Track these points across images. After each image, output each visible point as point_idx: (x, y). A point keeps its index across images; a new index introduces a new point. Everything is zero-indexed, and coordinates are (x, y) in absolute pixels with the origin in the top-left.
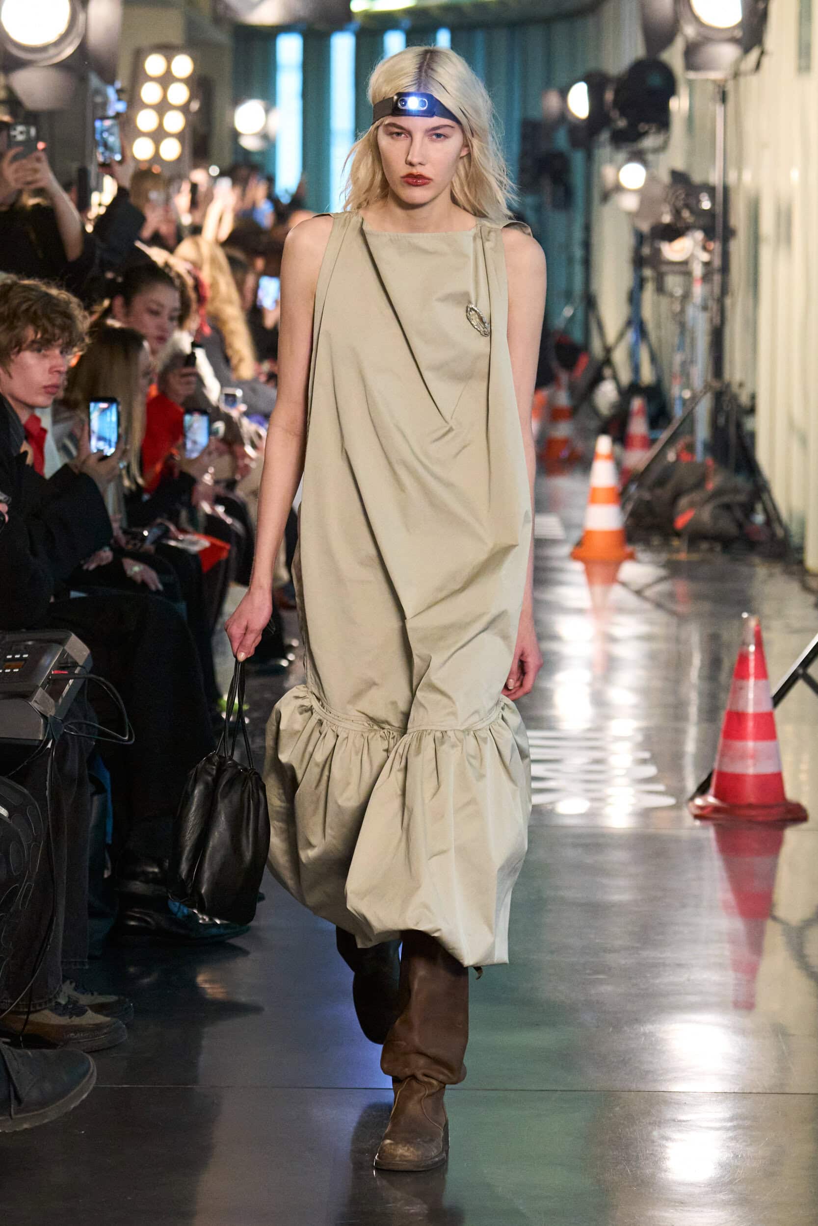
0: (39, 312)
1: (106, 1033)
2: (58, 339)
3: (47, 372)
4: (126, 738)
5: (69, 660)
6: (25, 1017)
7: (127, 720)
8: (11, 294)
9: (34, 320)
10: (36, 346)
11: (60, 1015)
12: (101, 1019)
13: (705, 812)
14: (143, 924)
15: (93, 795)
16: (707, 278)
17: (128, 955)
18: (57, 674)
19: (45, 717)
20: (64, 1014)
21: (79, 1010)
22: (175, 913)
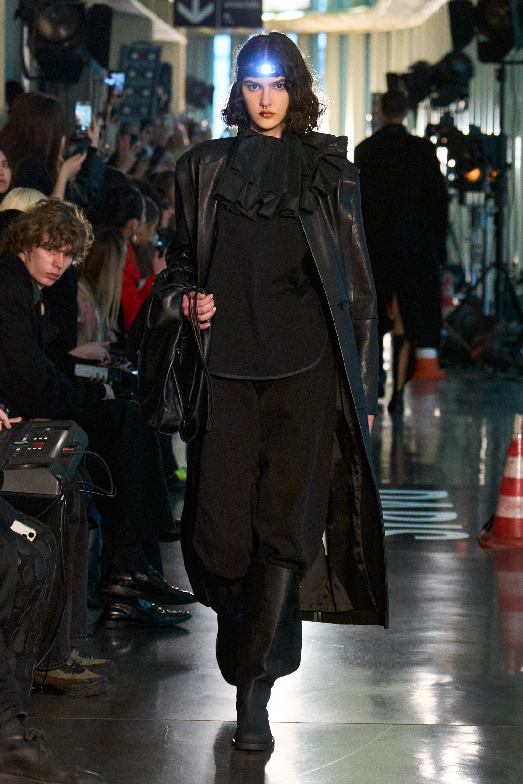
1: (95, 685)
3: (51, 265)
4: (111, 493)
5: (74, 441)
6: (45, 673)
7: (112, 482)
11: (66, 672)
12: (93, 675)
13: (489, 543)
14: (122, 614)
16: (493, 195)
17: (112, 634)
18: (66, 451)
19: (60, 481)
20: (69, 672)
21: (78, 669)
22: (142, 606)
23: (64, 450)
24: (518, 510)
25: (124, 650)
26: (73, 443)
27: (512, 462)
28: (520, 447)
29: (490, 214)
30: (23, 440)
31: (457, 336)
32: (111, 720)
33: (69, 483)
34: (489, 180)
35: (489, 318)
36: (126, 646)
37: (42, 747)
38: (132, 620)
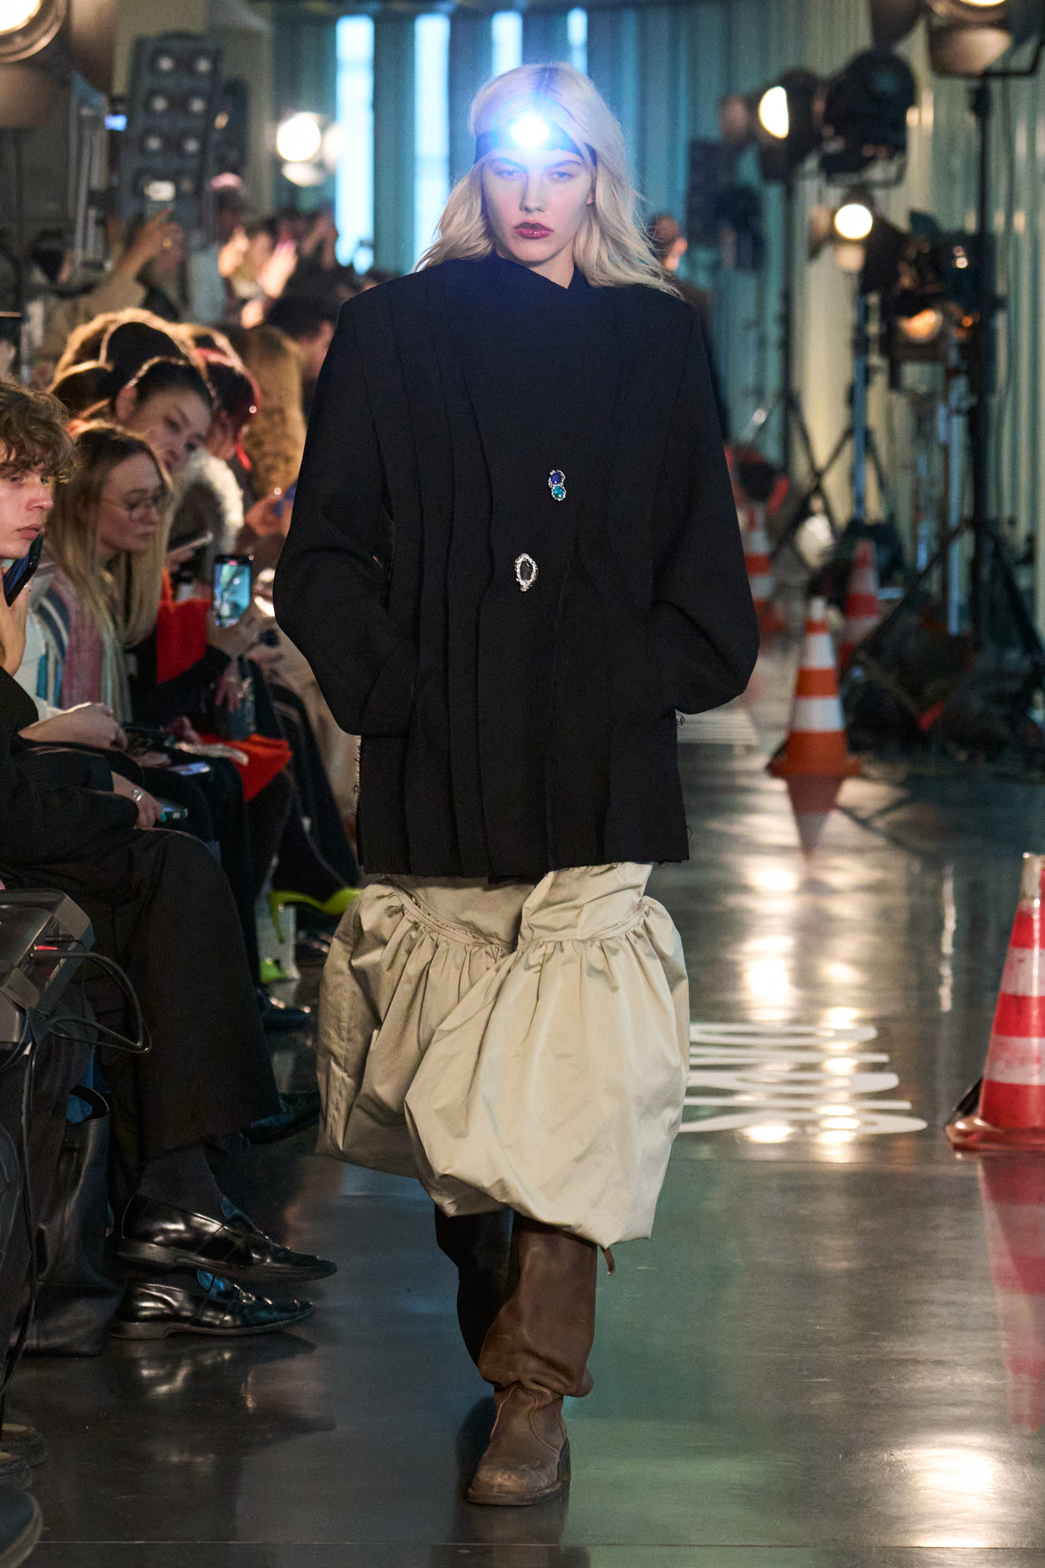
0: (14, 423)
2: (39, 461)
3: (23, 509)
4: (140, 1043)
5: (60, 932)
9: (6, 433)
10: (9, 470)
13: (970, 1140)
14: (160, 1305)
16: (964, 367)
17: (139, 1351)
18: (42, 950)
19: (22, 1011)
22: (207, 1290)
23: (36, 948)
24: (1035, 1067)
25: (163, 1389)
26: (58, 937)
27: (1021, 961)
28: (1037, 926)
29: (958, 411)
31: (888, 681)
34: (956, 335)
35: (959, 639)
36: (169, 1377)
38: (186, 1320)
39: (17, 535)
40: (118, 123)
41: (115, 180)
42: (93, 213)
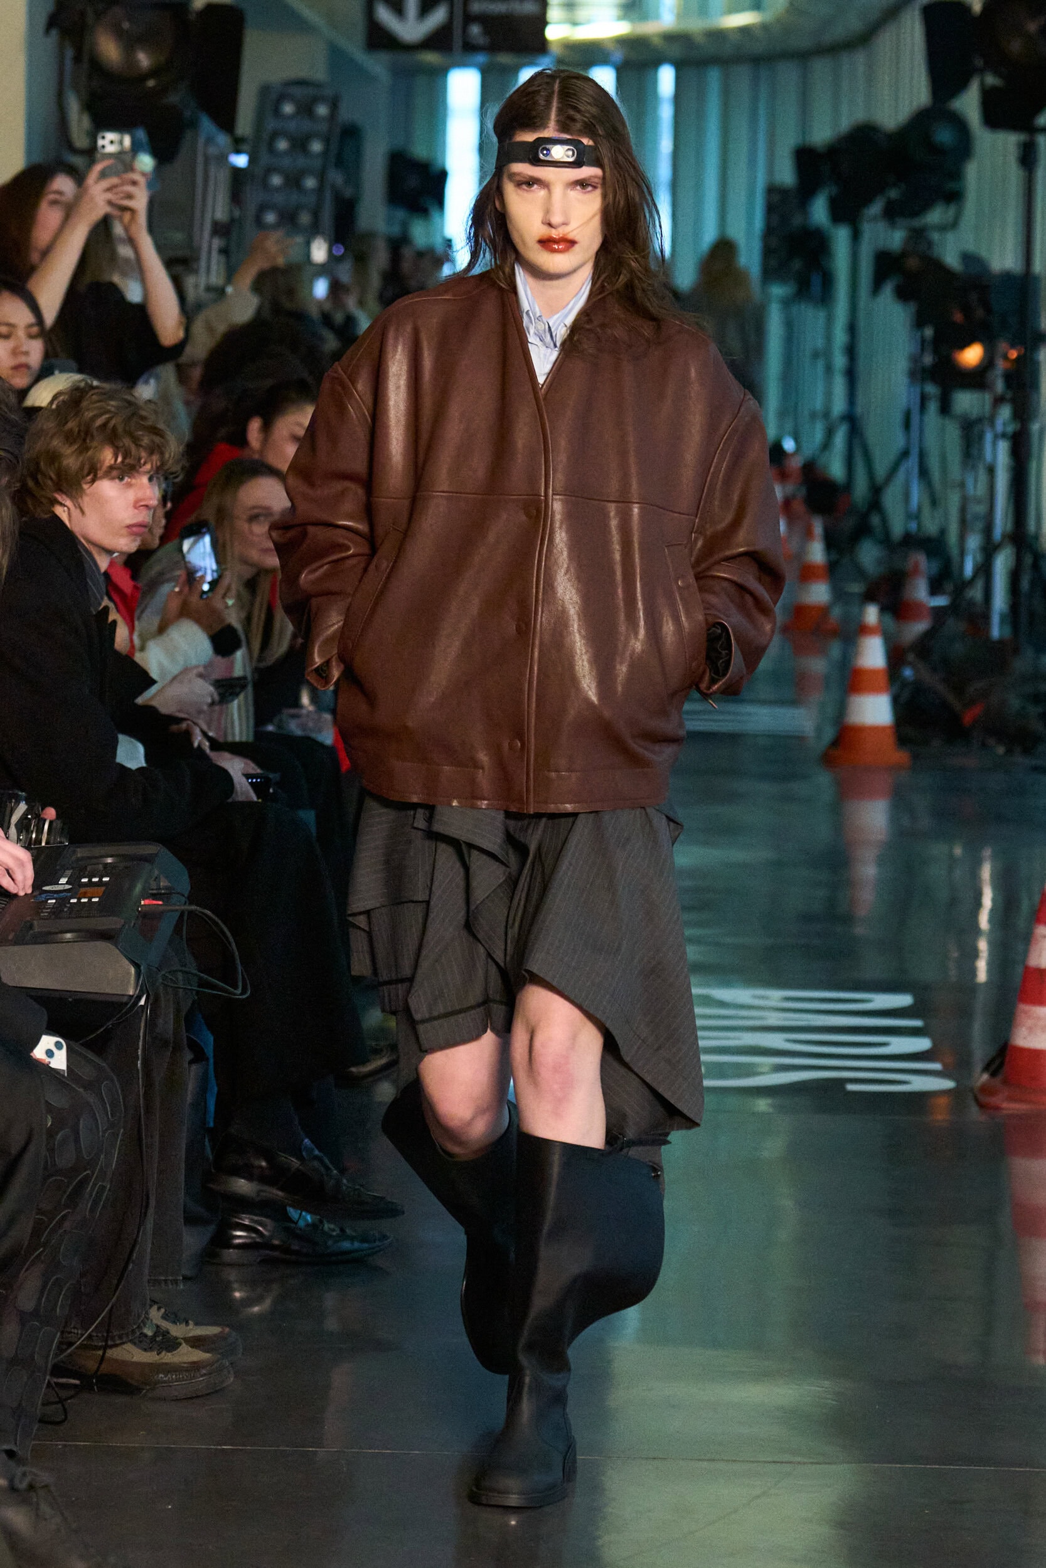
0: (120, 430)
1: (205, 1375)
2: (145, 463)
3: (131, 507)
4: (239, 991)
5: (161, 884)
6: (100, 1353)
7: (240, 968)
8: (84, 404)
9: (112, 438)
10: (115, 473)
11: (145, 1350)
12: (198, 1355)
13: (994, 1099)
14: (254, 1235)
15: (191, 1062)
16: (1009, 395)
17: (232, 1275)
18: (148, 905)
19: (137, 966)
20: (151, 1349)
21: (171, 1344)
22: (296, 1222)
23: (143, 903)
25: (256, 1309)
26: (160, 889)
27: (1044, 937)
29: (1004, 435)
30: (60, 883)
31: (933, 681)
32: (231, 1449)
33: (155, 970)
34: (1001, 365)
35: (1001, 642)
36: (259, 1300)
37: (45, 1508)
38: (274, 1248)
39: (124, 531)
40: (241, 161)
41: (237, 213)
42: (217, 243)
